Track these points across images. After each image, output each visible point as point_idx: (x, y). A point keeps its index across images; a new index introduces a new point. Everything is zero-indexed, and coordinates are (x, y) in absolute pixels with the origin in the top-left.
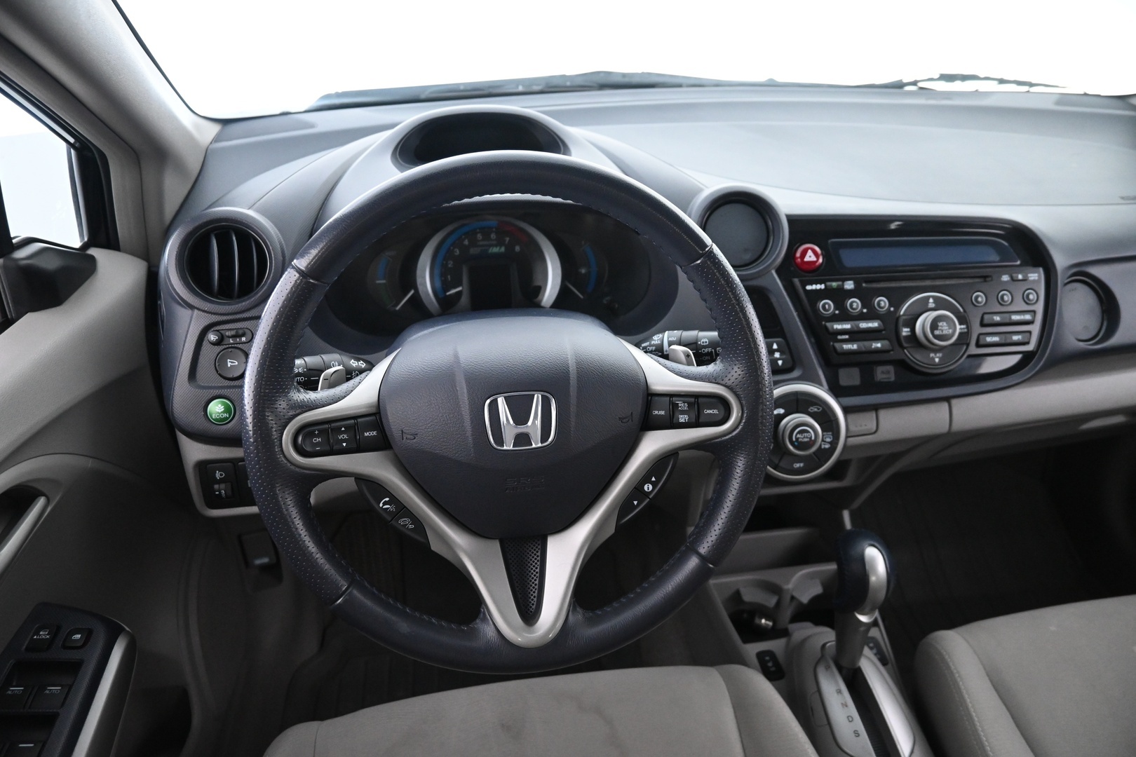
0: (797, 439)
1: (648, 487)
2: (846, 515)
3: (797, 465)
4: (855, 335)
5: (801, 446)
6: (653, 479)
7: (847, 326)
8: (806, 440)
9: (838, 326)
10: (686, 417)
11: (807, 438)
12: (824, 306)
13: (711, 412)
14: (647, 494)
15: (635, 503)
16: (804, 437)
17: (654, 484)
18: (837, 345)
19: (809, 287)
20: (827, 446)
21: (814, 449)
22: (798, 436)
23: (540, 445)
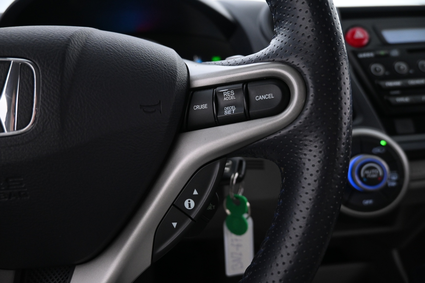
0: (366, 175)
1: (189, 204)
2: (396, 255)
3: (367, 202)
4: (405, 91)
5: (369, 181)
6: (195, 193)
7: (398, 83)
8: (374, 176)
9: (390, 84)
10: (233, 109)
11: (374, 173)
12: (375, 69)
13: (264, 97)
14: (187, 213)
15: (175, 224)
16: (372, 173)
17: (197, 199)
18: (392, 100)
19: (361, 56)
20: (393, 184)
21: (381, 185)
22: (367, 172)
23: (16, 132)
